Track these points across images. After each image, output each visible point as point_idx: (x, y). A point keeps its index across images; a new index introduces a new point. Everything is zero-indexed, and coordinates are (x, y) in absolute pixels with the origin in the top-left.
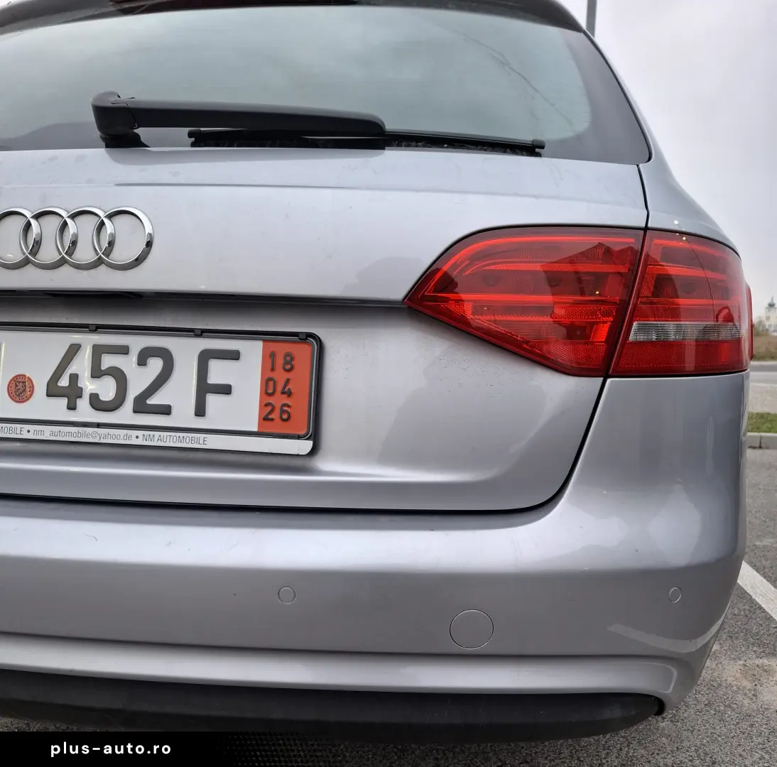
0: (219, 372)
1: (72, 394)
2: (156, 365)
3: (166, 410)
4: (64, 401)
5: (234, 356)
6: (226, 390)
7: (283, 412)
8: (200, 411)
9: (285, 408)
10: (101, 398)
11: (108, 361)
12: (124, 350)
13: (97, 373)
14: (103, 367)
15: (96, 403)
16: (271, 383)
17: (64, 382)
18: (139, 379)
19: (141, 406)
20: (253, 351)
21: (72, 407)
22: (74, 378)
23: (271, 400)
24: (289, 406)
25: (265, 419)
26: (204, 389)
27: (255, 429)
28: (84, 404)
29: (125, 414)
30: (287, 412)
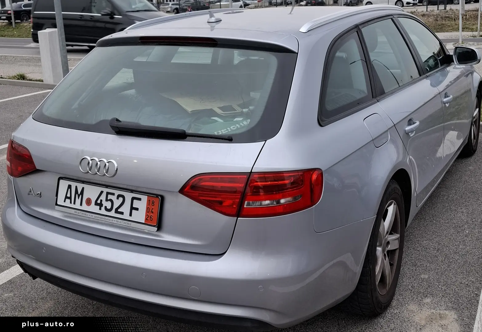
0: (136, 204)
1: (101, 205)
2: (121, 199)
3: (122, 213)
4: (98, 207)
5: (140, 199)
6: (137, 209)
7: (151, 218)
8: (131, 215)
9: (152, 217)
10: (108, 208)
11: (110, 197)
12: (113, 194)
13: (107, 200)
14: (108, 199)
15: (106, 209)
16: (148, 209)
17: (99, 202)
18: (117, 203)
19: (117, 211)
20: (144, 198)
21: (100, 209)
22: (101, 201)
23: (148, 214)
24: (152, 216)
25: (146, 219)
26: (132, 208)
27: (144, 222)
28: (103, 208)
29: (113, 213)
30: (152, 218)
